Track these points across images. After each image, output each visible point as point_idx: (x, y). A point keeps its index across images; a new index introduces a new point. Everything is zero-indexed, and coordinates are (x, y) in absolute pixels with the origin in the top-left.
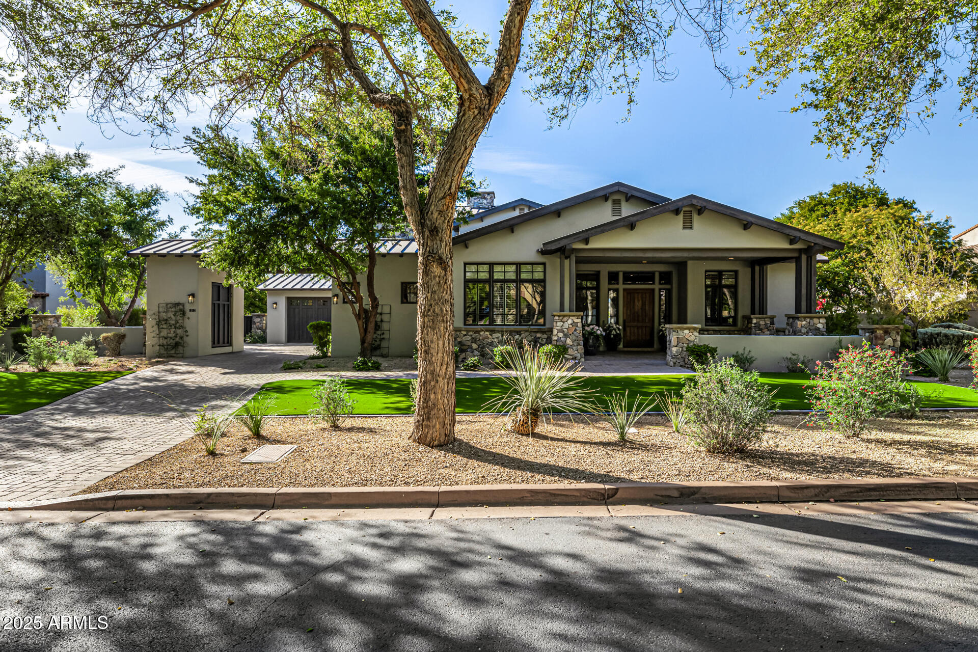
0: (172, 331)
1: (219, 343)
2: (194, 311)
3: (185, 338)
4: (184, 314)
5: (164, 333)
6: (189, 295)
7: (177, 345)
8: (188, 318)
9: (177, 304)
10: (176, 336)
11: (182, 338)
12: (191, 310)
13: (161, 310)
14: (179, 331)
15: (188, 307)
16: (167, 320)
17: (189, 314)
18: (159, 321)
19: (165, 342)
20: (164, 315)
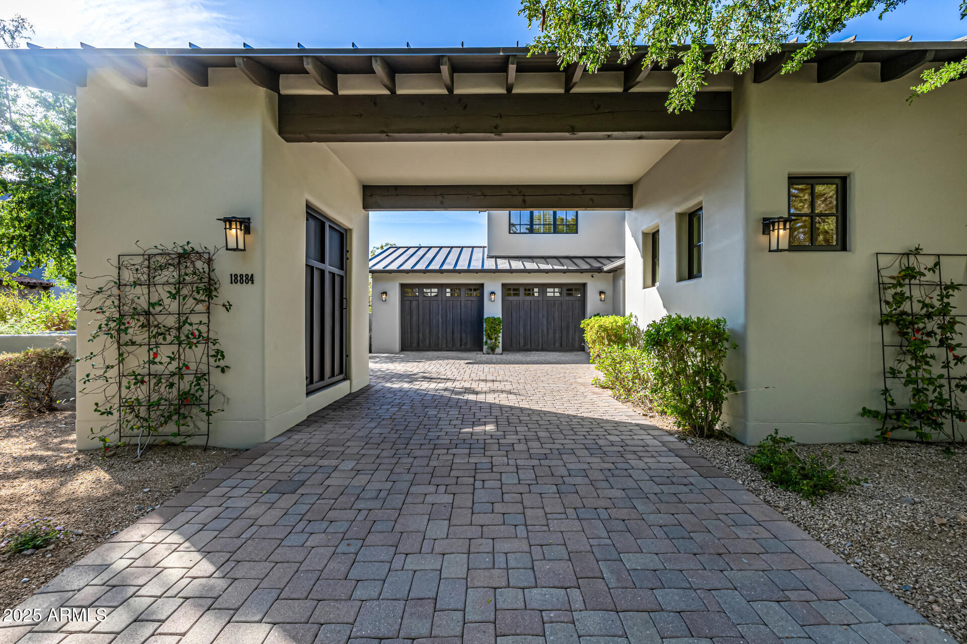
0: (165, 351)
1: (322, 377)
2: (250, 279)
3: (216, 378)
4: (210, 289)
5: (137, 360)
6: (228, 221)
7: (187, 400)
8: (228, 307)
9: (184, 256)
10: (179, 373)
11: (201, 377)
12: (236, 279)
13: (128, 276)
14: (195, 356)
15: (225, 266)
16: (148, 313)
17: (227, 291)
18: (120, 321)
19: (141, 393)
20: (139, 296)
